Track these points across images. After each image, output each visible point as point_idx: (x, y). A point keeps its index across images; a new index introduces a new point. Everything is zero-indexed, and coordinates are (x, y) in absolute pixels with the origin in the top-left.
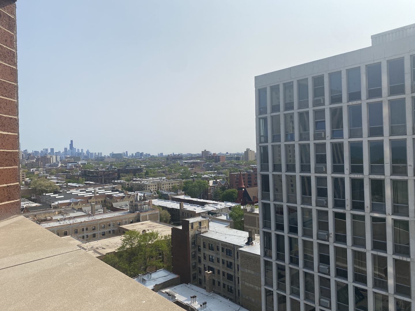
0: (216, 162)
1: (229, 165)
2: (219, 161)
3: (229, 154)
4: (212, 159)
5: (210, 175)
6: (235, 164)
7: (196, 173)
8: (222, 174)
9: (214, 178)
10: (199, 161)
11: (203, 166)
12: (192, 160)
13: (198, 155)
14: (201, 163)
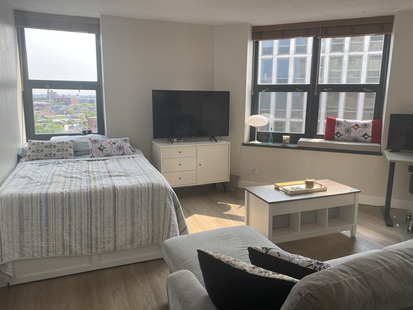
0: (67, 104)
1: (82, 108)
2: (70, 103)
3: (80, 96)
4: (61, 101)
5: (63, 119)
6: (89, 108)
7: (43, 116)
8: (77, 118)
9: (69, 123)
10: (45, 103)
11: (52, 109)
12: (35, 101)
13: (41, 96)
14: (48, 105)
